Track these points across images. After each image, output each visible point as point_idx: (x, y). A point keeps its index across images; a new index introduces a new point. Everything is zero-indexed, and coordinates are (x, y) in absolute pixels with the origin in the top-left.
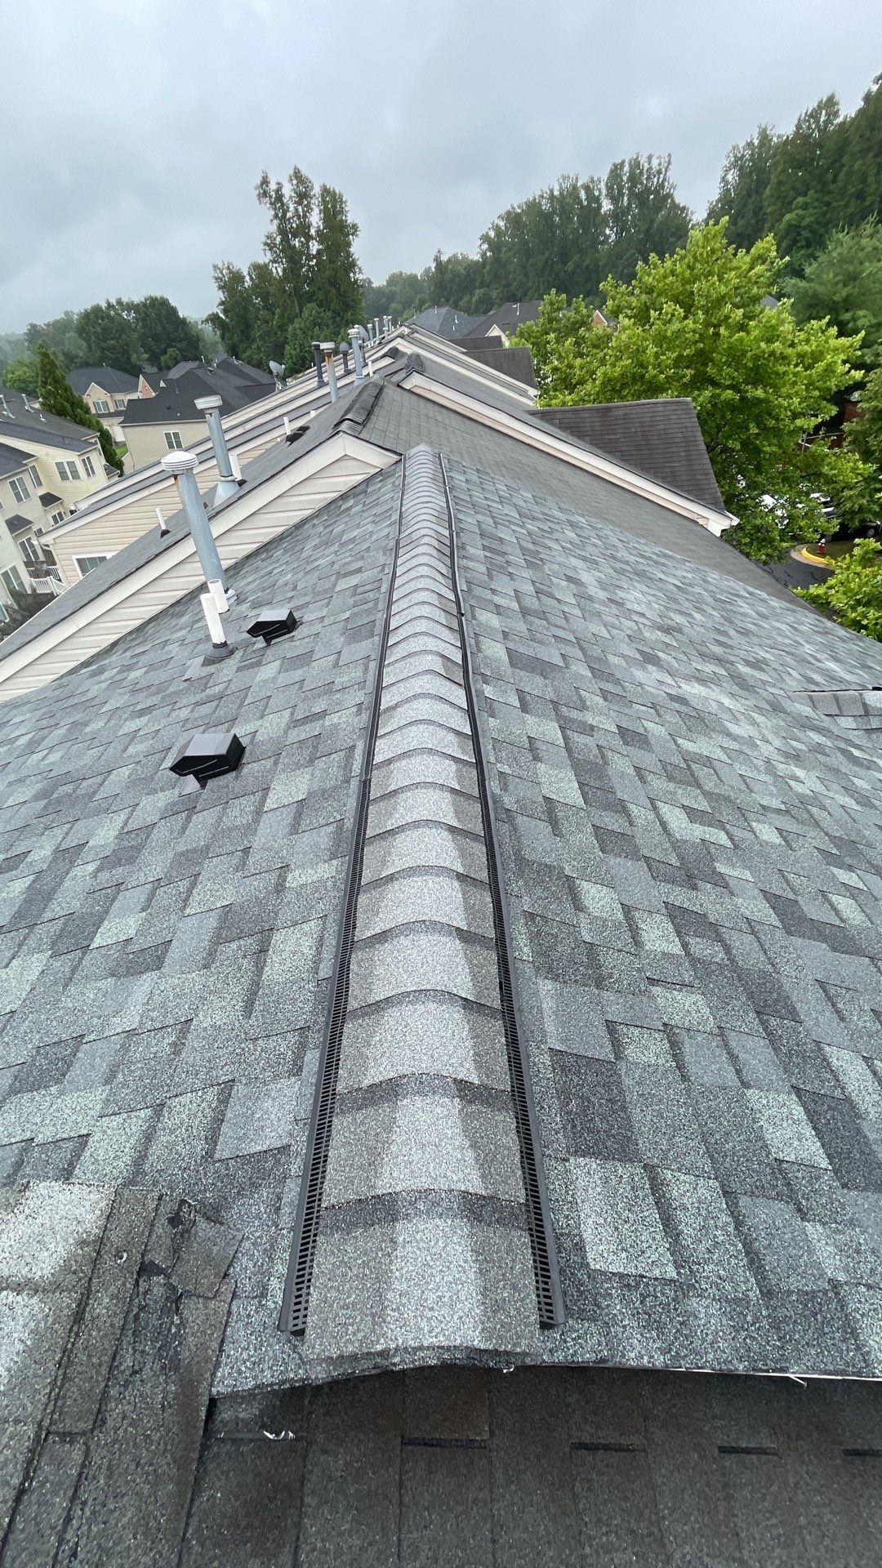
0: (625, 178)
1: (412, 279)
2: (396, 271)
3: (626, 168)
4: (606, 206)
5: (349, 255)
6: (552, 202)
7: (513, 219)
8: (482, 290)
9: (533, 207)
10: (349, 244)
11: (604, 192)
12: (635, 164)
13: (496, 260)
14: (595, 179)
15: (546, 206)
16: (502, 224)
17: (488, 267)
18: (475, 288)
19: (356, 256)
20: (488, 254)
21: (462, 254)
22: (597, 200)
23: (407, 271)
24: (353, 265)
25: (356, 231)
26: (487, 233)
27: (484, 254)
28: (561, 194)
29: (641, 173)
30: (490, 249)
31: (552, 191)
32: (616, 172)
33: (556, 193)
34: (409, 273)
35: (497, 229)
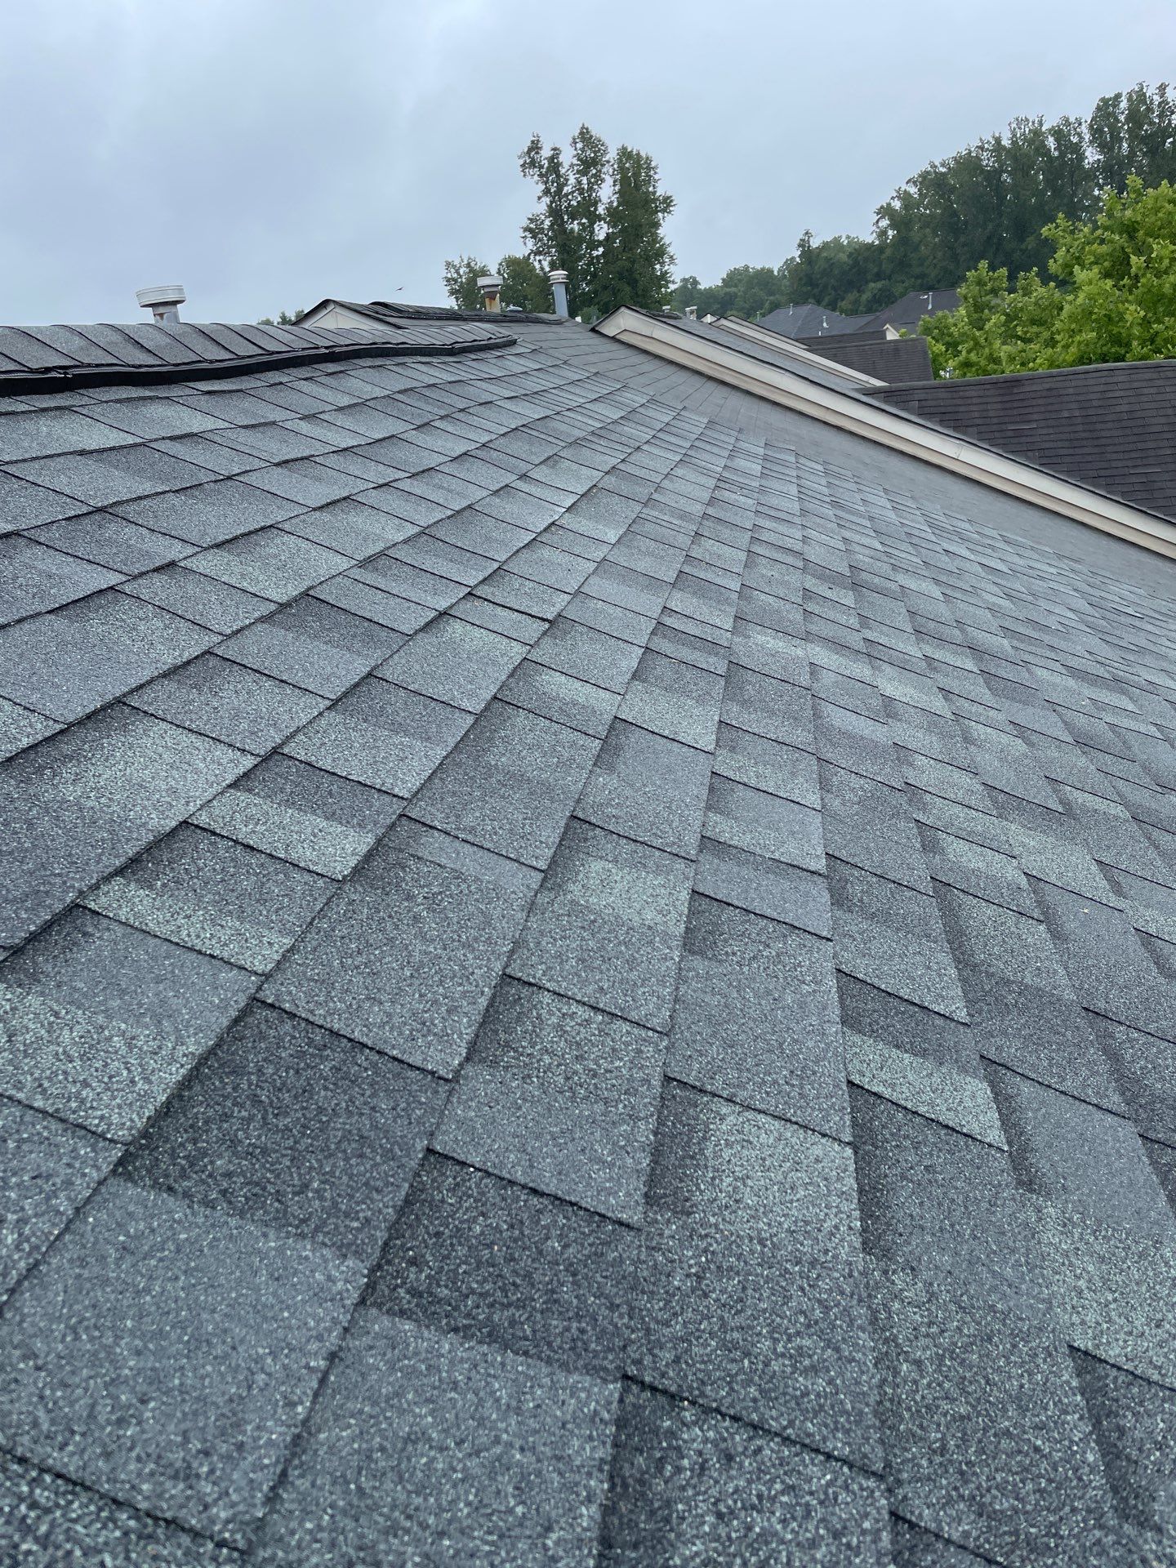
0: (1122, 118)
3: (1124, 104)
4: (1092, 156)
6: (998, 157)
7: (932, 182)
8: (879, 285)
9: (967, 164)
11: (1087, 137)
12: (1139, 97)
13: (902, 240)
14: (1072, 120)
15: (988, 161)
16: (913, 190)
17: (888, 252)
18: (867, 282)
20: (890, 233)
21: (848, 237)
22: (1077, 149)
26: (889, 204)
27: (882, 234)
28: (1014, 143)
29: (1149, 110)
30: (892, 226)
31: (998, 140)
32: (1106, 109)
33: (1006, 142)
35: (905, 197)
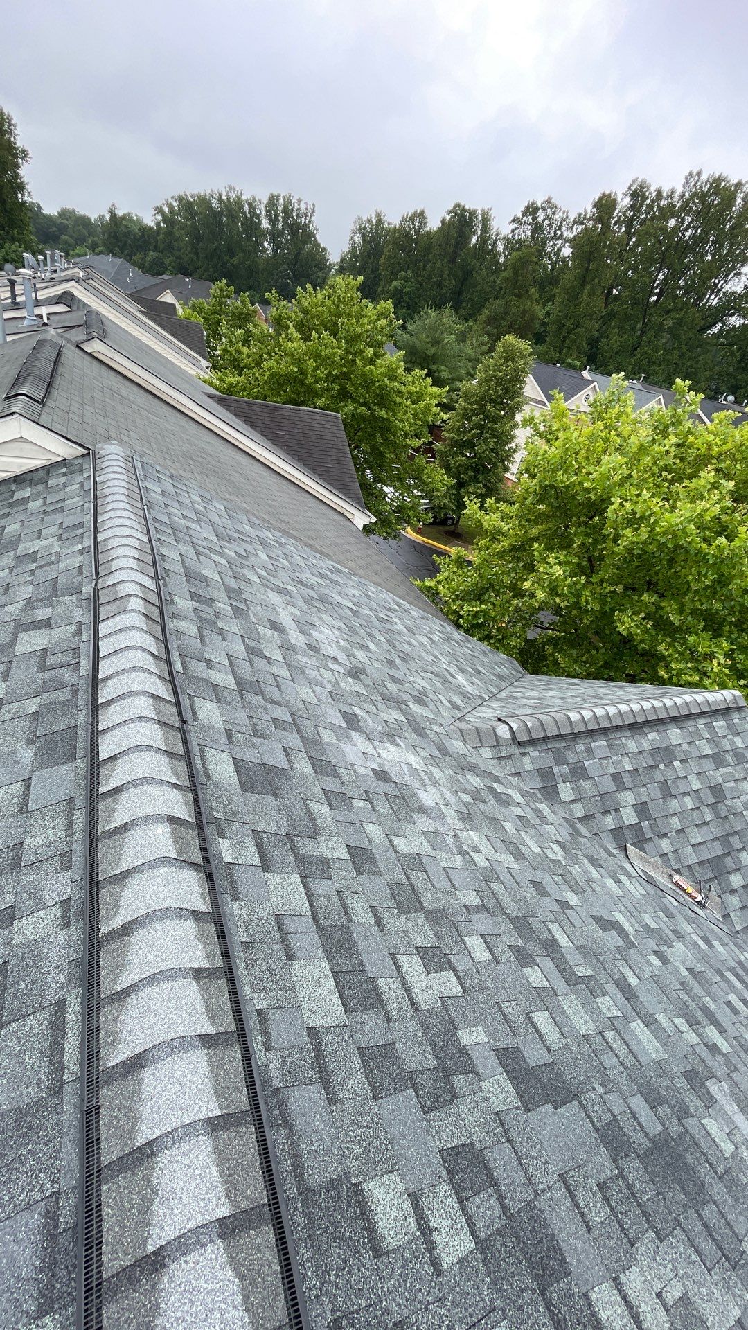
0: (280, 209)
1: (84, 221)
2: (70, 207)
3: (281, 201)
4: (265, 224)
5: (17, 176)
6: (220, 204)
7: (186, 205)
8: (156, 254)
9: (203, 201)
10: (18, 166)
11: (264, 212)
12: (288, 202)
13: (169, 233)
14: (257, 199)
15: (215, 204)
16: (175, 204)
17: (161, 236)
18: (149, 250)
19: (25, 180)
20: (162, 225)
21: (136, 215)
22: (258, 216)
23: (82, 211)
24: (21, 187)
25: (26, 156)
26: (161, 207)
27: (158, 224)
28: (228, 199)
29: (292, 209)
30: (165, 220)
31: (221, 196)
32: (273, 200)
33: (224, 198)
34: (82, 213)
35: (170, 206)
